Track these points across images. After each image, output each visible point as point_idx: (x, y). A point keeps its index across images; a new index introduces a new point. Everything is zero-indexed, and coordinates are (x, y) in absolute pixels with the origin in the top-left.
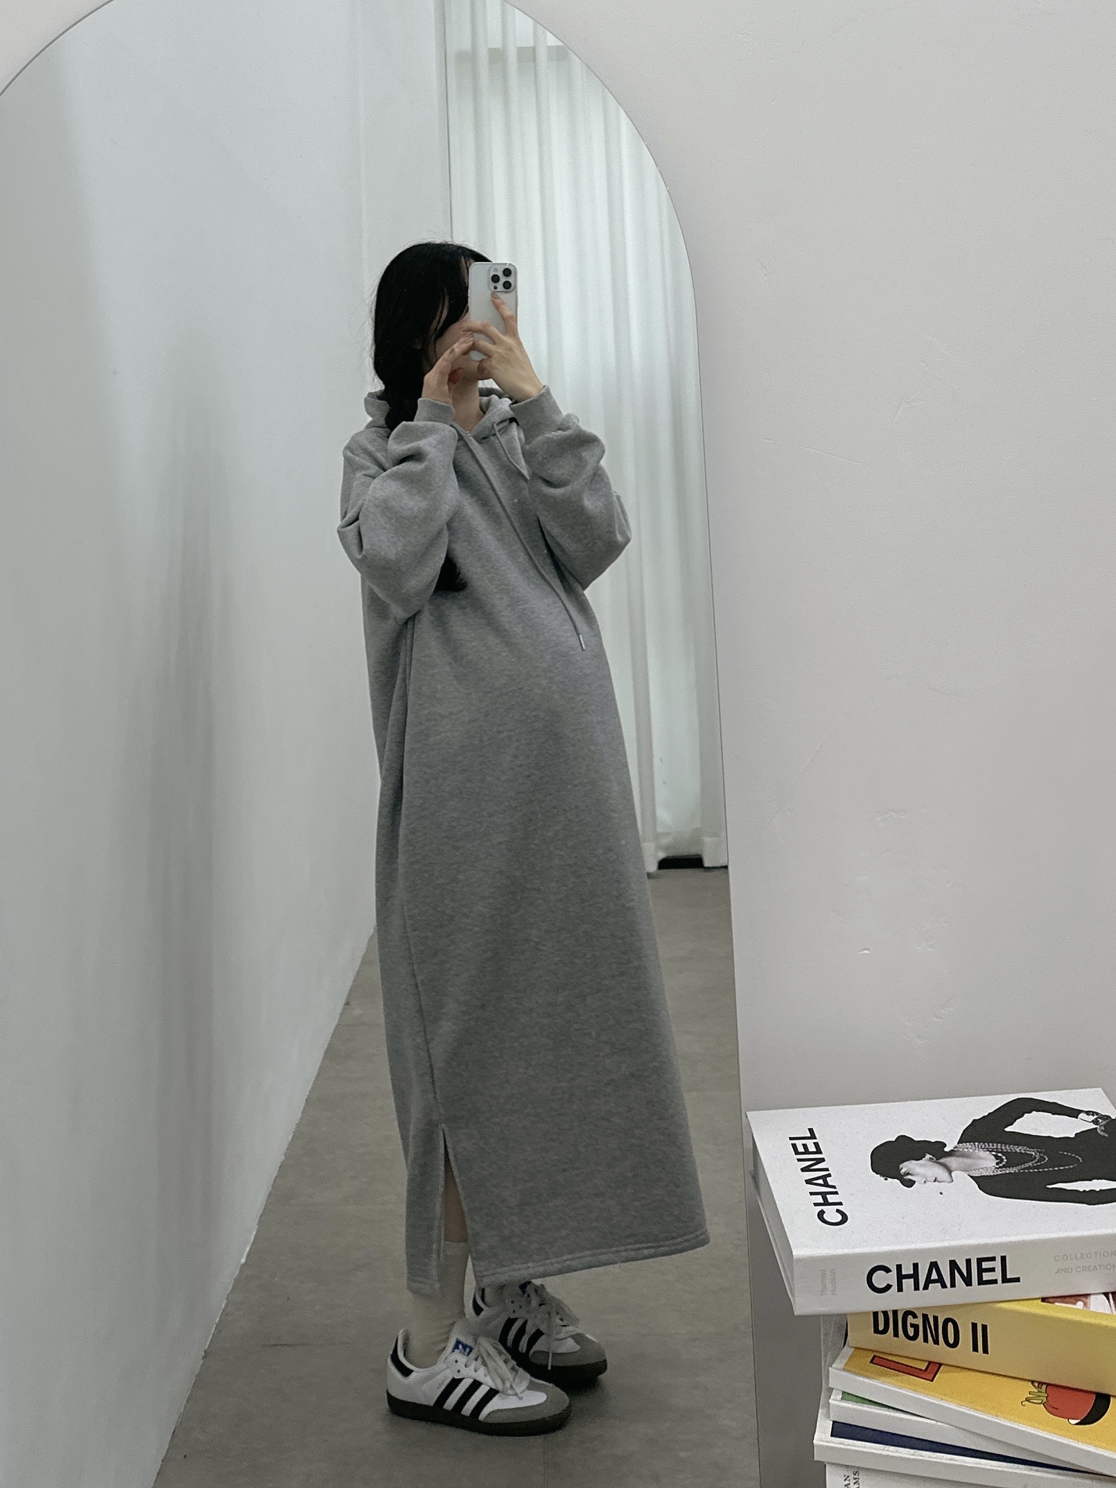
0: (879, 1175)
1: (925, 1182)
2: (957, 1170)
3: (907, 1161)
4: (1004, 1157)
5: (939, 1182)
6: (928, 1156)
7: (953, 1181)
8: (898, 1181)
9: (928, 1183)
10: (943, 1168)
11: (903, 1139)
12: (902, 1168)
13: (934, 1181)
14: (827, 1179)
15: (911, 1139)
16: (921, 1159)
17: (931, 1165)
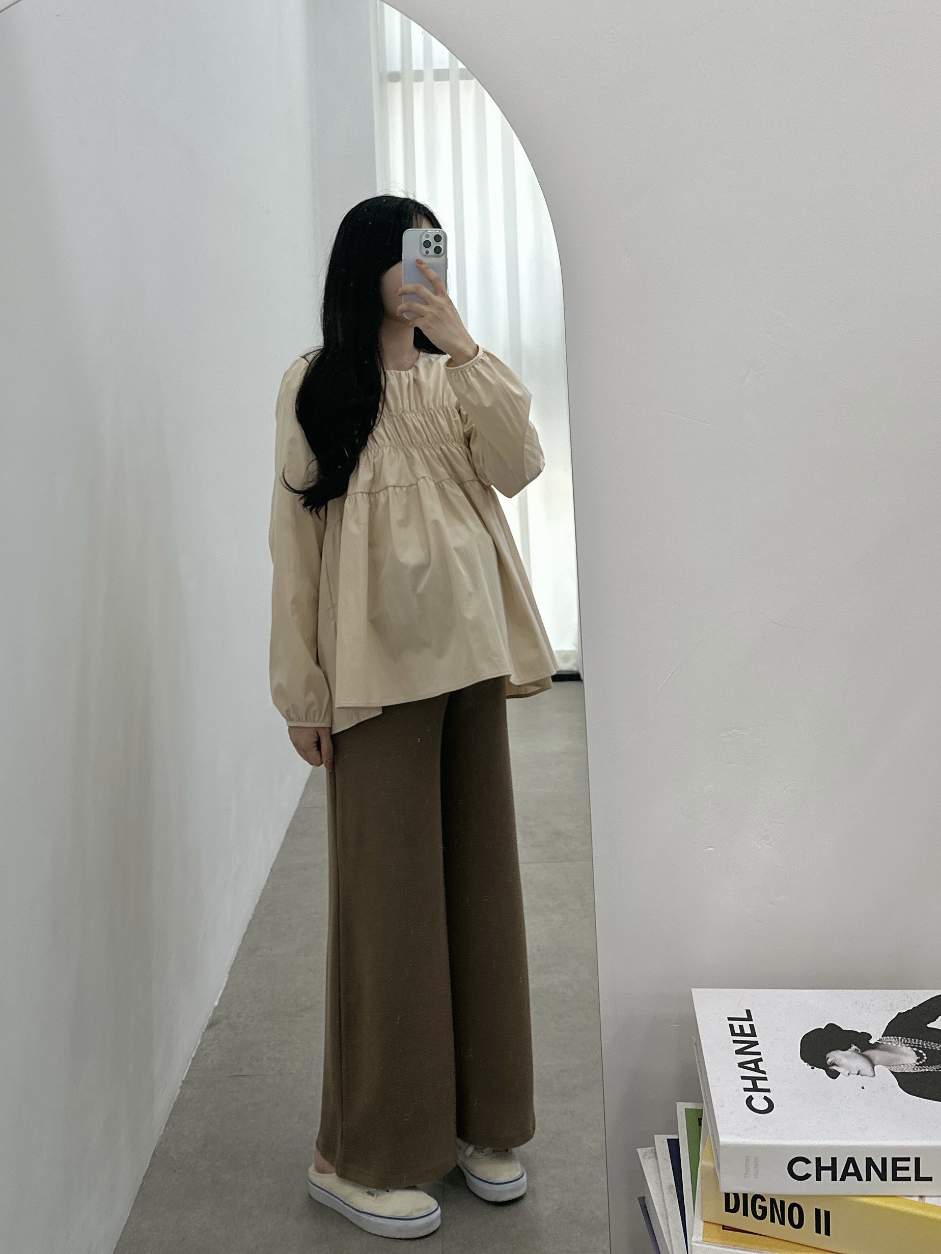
0: (807, 1064)
1: (848, 1075)
2: (879, 1064)
3: (833, 1050)
4: (924, 1055)
5: (862, 1076)
6: (854, 1047)
7: (875, 1076)
8: (824, 1071)
9: (851, 1075)
10: (867, 1060)
11: (832, 1028)
12: (828, 1058)
13: (858, 1074)
14: (759, 1063)
15: (839, 1027)
16: (847, 1050)
17: (855, 1057)
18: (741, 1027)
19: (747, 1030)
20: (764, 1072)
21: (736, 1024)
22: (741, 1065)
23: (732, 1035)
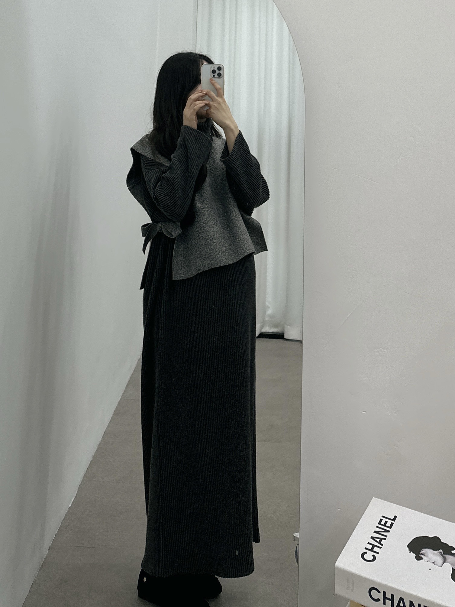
0: (408, 549)
1: (427, 561)
2: (447, 563)
3: (428, 548)
5: (434, 564)
6: (441, 551)
7: (442, 566)
8: (415, 555)
9: (428, 562)
10: (442, 558)
11: (436, 539)
12: (423, 551)
13: (433, 563)
14: (383, 540)
15: (440, 540)
16: (436, 550)
17: (438, 556)
18: (386, 522)
19: (388, 524)
20: (382, 545)
21: (384, 520)
22: (372, 538)
23: (378, 524)
